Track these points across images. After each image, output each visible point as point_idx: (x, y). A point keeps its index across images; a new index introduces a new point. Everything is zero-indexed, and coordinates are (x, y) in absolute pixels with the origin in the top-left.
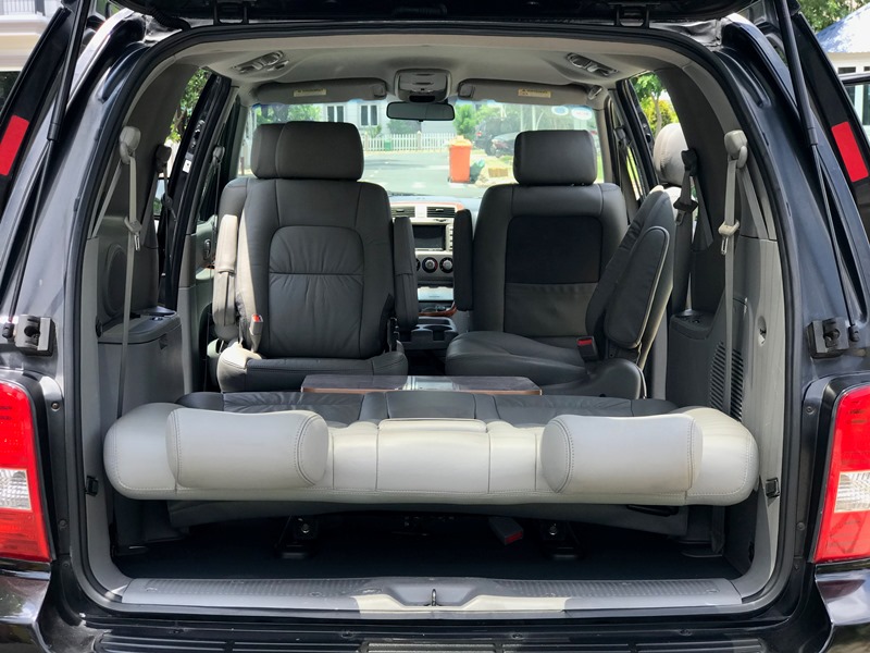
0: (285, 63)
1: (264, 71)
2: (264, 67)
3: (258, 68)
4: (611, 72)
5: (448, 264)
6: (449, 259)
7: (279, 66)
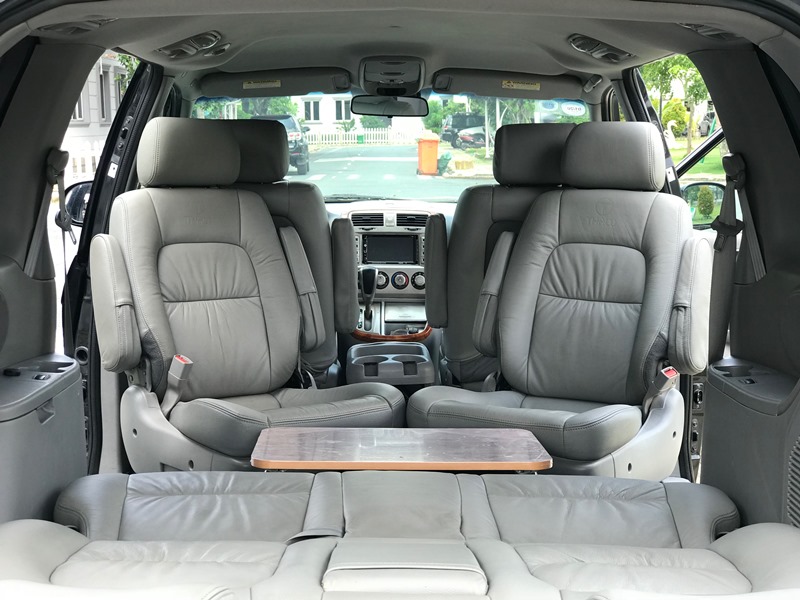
0: (226, 47)
1: (200, 57)
2: (198, 52)
3: (192, 52)
4: (622, 57)
5: (421, 280)
6: (422, 273)
7: (218, 50)
